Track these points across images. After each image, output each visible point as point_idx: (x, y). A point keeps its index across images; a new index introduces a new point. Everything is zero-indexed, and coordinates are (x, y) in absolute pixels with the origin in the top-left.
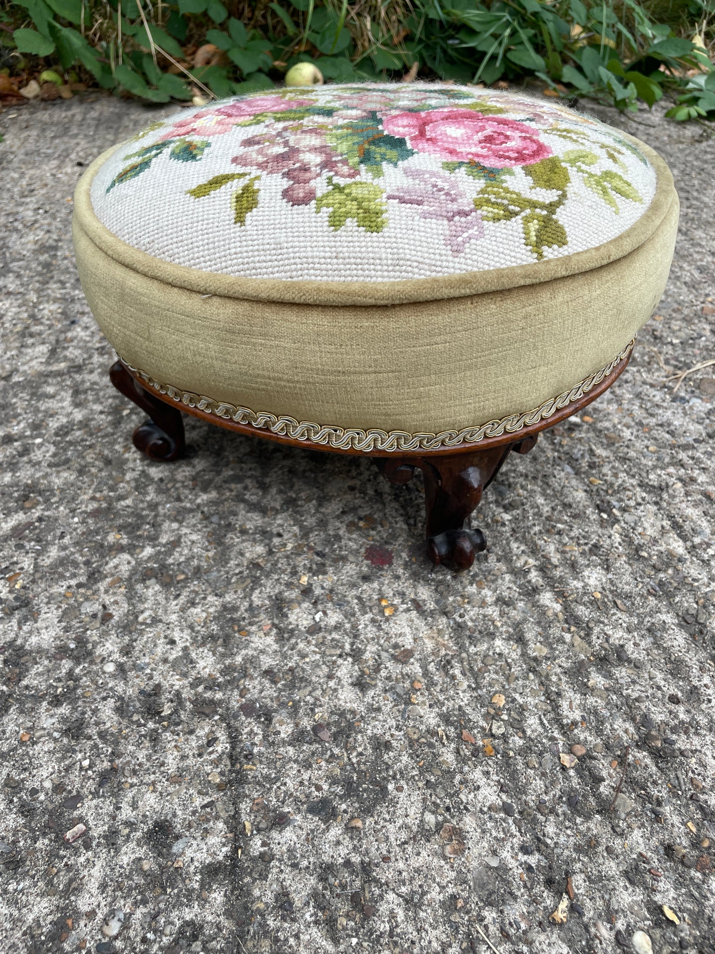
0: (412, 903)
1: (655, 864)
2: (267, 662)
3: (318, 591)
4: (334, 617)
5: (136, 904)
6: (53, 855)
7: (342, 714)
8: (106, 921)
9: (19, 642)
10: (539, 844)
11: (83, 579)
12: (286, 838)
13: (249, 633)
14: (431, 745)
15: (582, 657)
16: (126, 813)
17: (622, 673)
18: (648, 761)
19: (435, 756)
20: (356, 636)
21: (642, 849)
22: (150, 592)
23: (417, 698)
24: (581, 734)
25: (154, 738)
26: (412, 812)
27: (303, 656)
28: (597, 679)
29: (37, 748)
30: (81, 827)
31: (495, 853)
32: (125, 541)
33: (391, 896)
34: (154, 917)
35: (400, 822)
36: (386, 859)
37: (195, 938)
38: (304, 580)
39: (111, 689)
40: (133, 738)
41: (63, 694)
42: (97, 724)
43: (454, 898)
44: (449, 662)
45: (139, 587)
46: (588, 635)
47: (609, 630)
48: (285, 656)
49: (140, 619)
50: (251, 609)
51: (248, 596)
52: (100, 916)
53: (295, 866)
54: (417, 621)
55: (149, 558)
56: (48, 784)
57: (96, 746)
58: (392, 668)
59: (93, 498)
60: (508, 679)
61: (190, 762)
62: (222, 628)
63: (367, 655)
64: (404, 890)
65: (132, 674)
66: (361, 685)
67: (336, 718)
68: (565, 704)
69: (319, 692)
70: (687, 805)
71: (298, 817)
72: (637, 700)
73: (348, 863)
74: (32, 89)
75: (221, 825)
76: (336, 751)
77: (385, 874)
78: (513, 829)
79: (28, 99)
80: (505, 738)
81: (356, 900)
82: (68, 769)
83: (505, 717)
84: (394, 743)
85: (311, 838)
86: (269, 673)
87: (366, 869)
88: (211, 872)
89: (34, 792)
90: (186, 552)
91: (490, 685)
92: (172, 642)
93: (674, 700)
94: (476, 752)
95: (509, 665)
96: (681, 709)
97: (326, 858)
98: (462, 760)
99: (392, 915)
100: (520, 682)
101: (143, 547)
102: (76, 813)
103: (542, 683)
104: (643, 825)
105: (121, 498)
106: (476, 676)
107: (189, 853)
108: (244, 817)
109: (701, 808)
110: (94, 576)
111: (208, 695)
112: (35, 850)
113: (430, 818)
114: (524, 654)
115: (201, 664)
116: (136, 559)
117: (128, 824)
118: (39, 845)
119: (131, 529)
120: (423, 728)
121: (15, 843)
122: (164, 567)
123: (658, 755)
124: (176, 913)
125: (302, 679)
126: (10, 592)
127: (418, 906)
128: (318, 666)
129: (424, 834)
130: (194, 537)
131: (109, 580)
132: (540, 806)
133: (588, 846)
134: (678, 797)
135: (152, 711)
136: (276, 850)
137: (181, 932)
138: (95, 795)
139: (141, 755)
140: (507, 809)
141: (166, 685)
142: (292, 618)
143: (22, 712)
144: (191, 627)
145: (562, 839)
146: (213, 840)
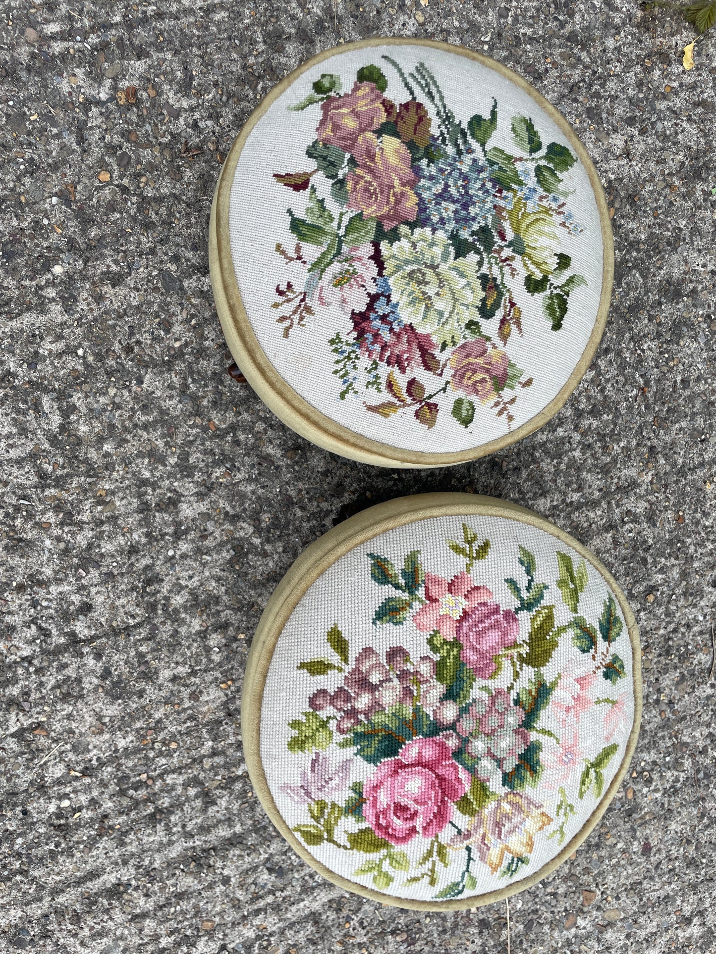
0: (69, 717)
1: (99, 811)
2: (183, 630)
3: (234, 645)
4: (216, 658)
5: (55, 609)
6: (71, 567)
7: (156, 673)
8: (47, 600)
9: (183, 499)
10: (102, 764)
11: (232, 512)
12: (91, 662)
13: (201, 616)
14: (144, 716)
15: (207, 785)
16: (94, 590)
17: (198, 803)
18: (149, 811)
19: (139, 719)
20: (205, 671)
21: (104, 806)
22: (224, 554)
23: (169, 708)
24: (159, 783)
25: (134, 589)
26: (109, 712)
27: (189, 648)
28: (192, 792)
29: (121, 538)
30: (84, 574)
31: (95, 747)
32: (263, 525)
33: (71, 708)
34: (52, 618)
35: (103, 707)
36: (86, 703)
37: (45, 635)
38: (242, 636)
39: (158, 558)
40: (132, 580)
41: (153, 536)
42: (137, 560)
43: (74, 733)
44: (195, 719)
45: (229, 546)
46: (222, 788)
47: (226, 798)
48: (188, 638)
49: (204, 557)
50: (218, 612)
51: (227, 607)
52: (48, 596)
53: (79, 667)
54: (219, 701)
55: (252, 544)
56: (103, 550)
57: (125, 564)
58: (186, 693)
59: (300, 490)
60: (188, 749)
61: (122, 610)
62: (202, 601)
63: (193, 679)
64: (75, 712)
65: (169, 565)
66: (175, 679)
67: (153, 670)
68: (175, 776)
69: (167, 659)
70: (128, 825)
71: (101, 664)
72: (182, 810)
73: (83, 689)
75: (93, 632)
76: (135, 674)
77: (80, 705)
78: (107, 754)
80: (153, 749)
81: (68, 694)
82: (113, 556)
83: (164, 748)
84: (142, 700)
85: (93, 671)
86: (176, 632)
87: (82, 696)
88: (73, 635)
89: (99, 546)
90: (258, 563)
91: (183, 741)
92: (191, 577)
93: (184, 826)
94: (144, 737)
95: (197, 749)
96: (180, 829)
97: (84, 679)
98: (137, 731)
99: (63, 710)
100: (186, 755)
101: (260, 537)
102: (91, 569)
103: (187, 765)
104: (115, 807)
105: (303, 508)
106: (188, 734)
107: (78, 623)
108: (98, 641)
109: (127, 832)
110: (234, 519)
111: (160, 607)
112: (72, 559)
113: (107, 720)
114: (204, 756)
115: (178, 598)
116: (250, 536)
117: (89, 592)
118: (75, 559)
119: (275, 523)
120: (152, 712)
121: (74, 548)
122: (247, 554)
123: (152, 816)
124: (53, 625)
125: (174, 650)
126: (217, 478)
127: (68, 719)
128: (183, 656)
129: (100, 718)
130: (271, 564)
131: (232, 528)
132: (120, 765)
133: (104, 784)
134: (132, 822)
135: (148, 582)
136: (85, 658)
137: (47, 629)
138: (100, 574)
139: (123, 587)
140: (116, 751)
141: (163, 584)
142: (214, 636)
143: (140, 521)
144: (201, 585)
145: (105, 774)
146: (86, 632)
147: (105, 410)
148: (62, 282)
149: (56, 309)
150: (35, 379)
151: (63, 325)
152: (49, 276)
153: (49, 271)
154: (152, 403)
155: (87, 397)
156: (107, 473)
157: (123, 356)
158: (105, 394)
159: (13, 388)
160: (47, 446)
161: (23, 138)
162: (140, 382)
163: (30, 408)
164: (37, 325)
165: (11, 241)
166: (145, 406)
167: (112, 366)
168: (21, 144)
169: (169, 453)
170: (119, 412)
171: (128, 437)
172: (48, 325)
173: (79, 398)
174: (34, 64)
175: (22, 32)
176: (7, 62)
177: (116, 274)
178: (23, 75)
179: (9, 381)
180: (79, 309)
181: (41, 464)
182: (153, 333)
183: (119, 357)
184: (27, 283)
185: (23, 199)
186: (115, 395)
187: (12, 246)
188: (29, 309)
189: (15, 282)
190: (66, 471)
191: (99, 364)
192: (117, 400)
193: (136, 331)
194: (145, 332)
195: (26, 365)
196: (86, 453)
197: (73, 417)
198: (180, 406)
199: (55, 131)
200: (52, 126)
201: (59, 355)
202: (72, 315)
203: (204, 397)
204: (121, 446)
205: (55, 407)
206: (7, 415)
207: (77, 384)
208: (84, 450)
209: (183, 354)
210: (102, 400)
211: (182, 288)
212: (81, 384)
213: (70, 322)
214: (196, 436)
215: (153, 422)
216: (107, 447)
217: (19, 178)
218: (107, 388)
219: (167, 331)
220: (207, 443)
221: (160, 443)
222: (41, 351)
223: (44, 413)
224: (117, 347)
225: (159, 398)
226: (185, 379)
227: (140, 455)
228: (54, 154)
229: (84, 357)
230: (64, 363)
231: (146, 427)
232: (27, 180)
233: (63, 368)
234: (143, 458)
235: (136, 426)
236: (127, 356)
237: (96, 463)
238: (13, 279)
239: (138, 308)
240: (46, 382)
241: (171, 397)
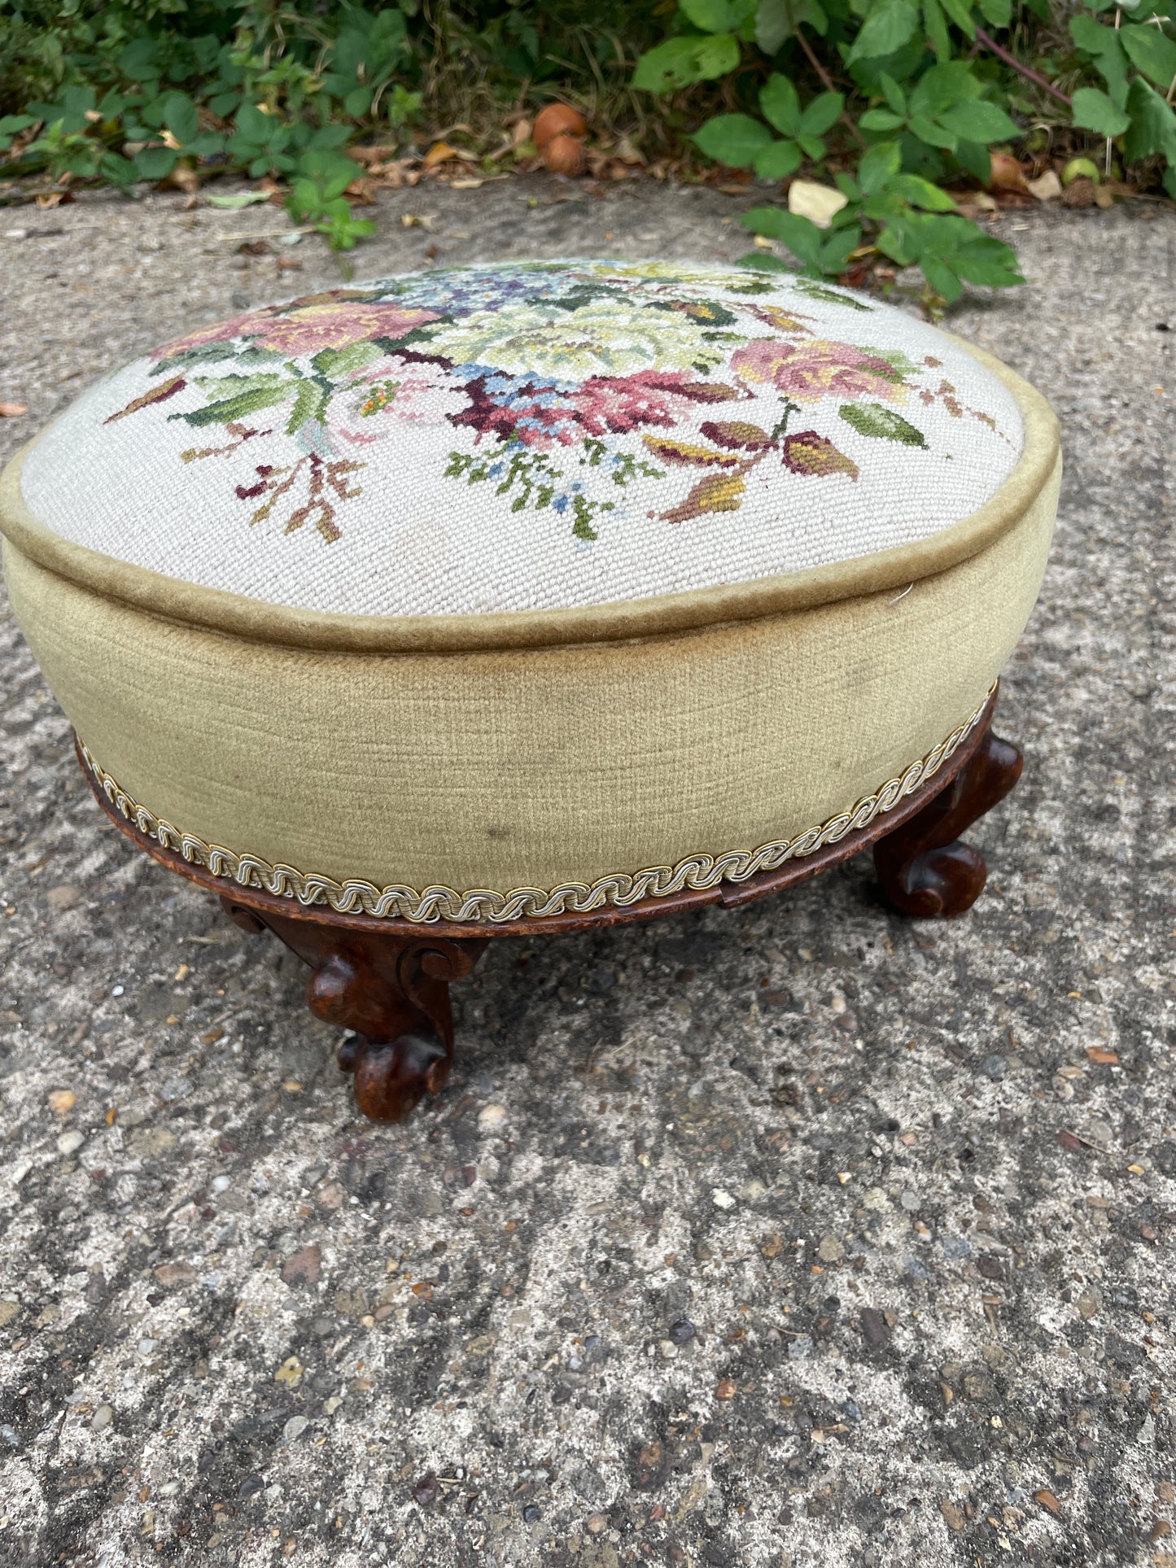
74: (1047, 186)
79: (1038, 200)
147: (924, 1251)
148: (524, 1130)
149: (574, 1177)
150: (724, 1356)
151: (626, 1190)
152: (490, 1144)
153: (479, 1137)
154: (967, 1137)
155: (859, 1266)
156: (1141, 1373)
157: (796, 1119)
158: (875, 1220)
159: (710, 1434)
160: (961, 1481)
161: (192, 1014)
162: (892, 1127)
163: (805, 1438)
164: (583, 1242)
165: (351, 1161)
166: (967, 1155)
167: (807, 1160)
168: (197, 1024)
169: (1142, 1187)
170: (951, 1221)
171: (1043, 1247)
172: (602, 1219)
173: (852, 1286)
174: (105, 921)
175: (43, 905)
176: (53, 955)
177: (592, 1025)
178: (102, 945)
179: (682, 1428)
180: (613, 1133)
181: (1017, 1544)
182: (779, 1032)
183: (793, 1129)
184: (464, 1198)
185: (291, 1087)
186: (893, 1198)
187: (363, 1165)
188: (529, 1237)
189: (442, 1220)
190: (1080, 1481)
191: (785, 1180)
192: (912, 1203)
193: (752, 1061)
194: (767, 1043)
195: (667, 1345)
196: (1044, 1386)
197: (903, 1340)
198: (1007, 1085)
199: (238, 959)
200: (227, 958)
201: (698, 1249)
202: (617, 1156)
203: (1009, 1031)
204: (1062, 1284)
205: (843, 1364)
206: (785, 1518)
207: (806, 1267)
208: (1030, 1385)
209: (870, 1010)
210: (891, 1233)
211: (713, 936)
212: (812, 1257)
213: (631, 1171)
214: (1116, 1104)
215: (1023, 1162)
216: (1050, 1316)
217: (248, 1069)
218: (861, 1204)
219: (794, 1005)
220: (1150, 1092)
221: (1099, 1188)
222: (656, 1283)
223: (842, 1408)
224: (764, 1117)
225: (959, 1114)
226: (937, 1040)
227: (1117, 1254)
228: (273, 984)
229: (742, 1203)
230: (725, 1253)
231: (1033, 1192)
232: (266, 1057)
233: (738, 1265)
234: (1129, 1253)
235: (1014, 1209)
236: (800, 1109)
237: (1089, 1381)
238: (433, 1218)
239: (697, 1027)
240: (752, 1336)
241: (971, 1091)
